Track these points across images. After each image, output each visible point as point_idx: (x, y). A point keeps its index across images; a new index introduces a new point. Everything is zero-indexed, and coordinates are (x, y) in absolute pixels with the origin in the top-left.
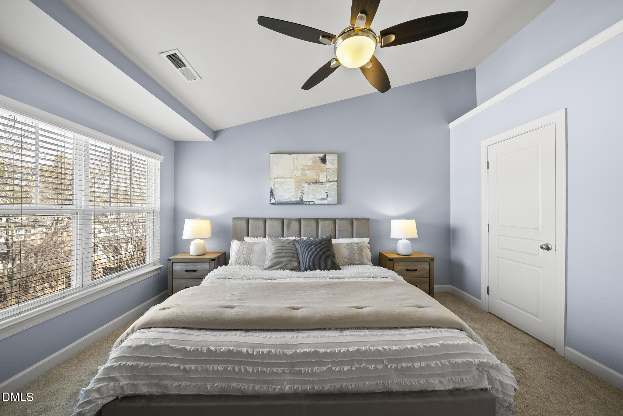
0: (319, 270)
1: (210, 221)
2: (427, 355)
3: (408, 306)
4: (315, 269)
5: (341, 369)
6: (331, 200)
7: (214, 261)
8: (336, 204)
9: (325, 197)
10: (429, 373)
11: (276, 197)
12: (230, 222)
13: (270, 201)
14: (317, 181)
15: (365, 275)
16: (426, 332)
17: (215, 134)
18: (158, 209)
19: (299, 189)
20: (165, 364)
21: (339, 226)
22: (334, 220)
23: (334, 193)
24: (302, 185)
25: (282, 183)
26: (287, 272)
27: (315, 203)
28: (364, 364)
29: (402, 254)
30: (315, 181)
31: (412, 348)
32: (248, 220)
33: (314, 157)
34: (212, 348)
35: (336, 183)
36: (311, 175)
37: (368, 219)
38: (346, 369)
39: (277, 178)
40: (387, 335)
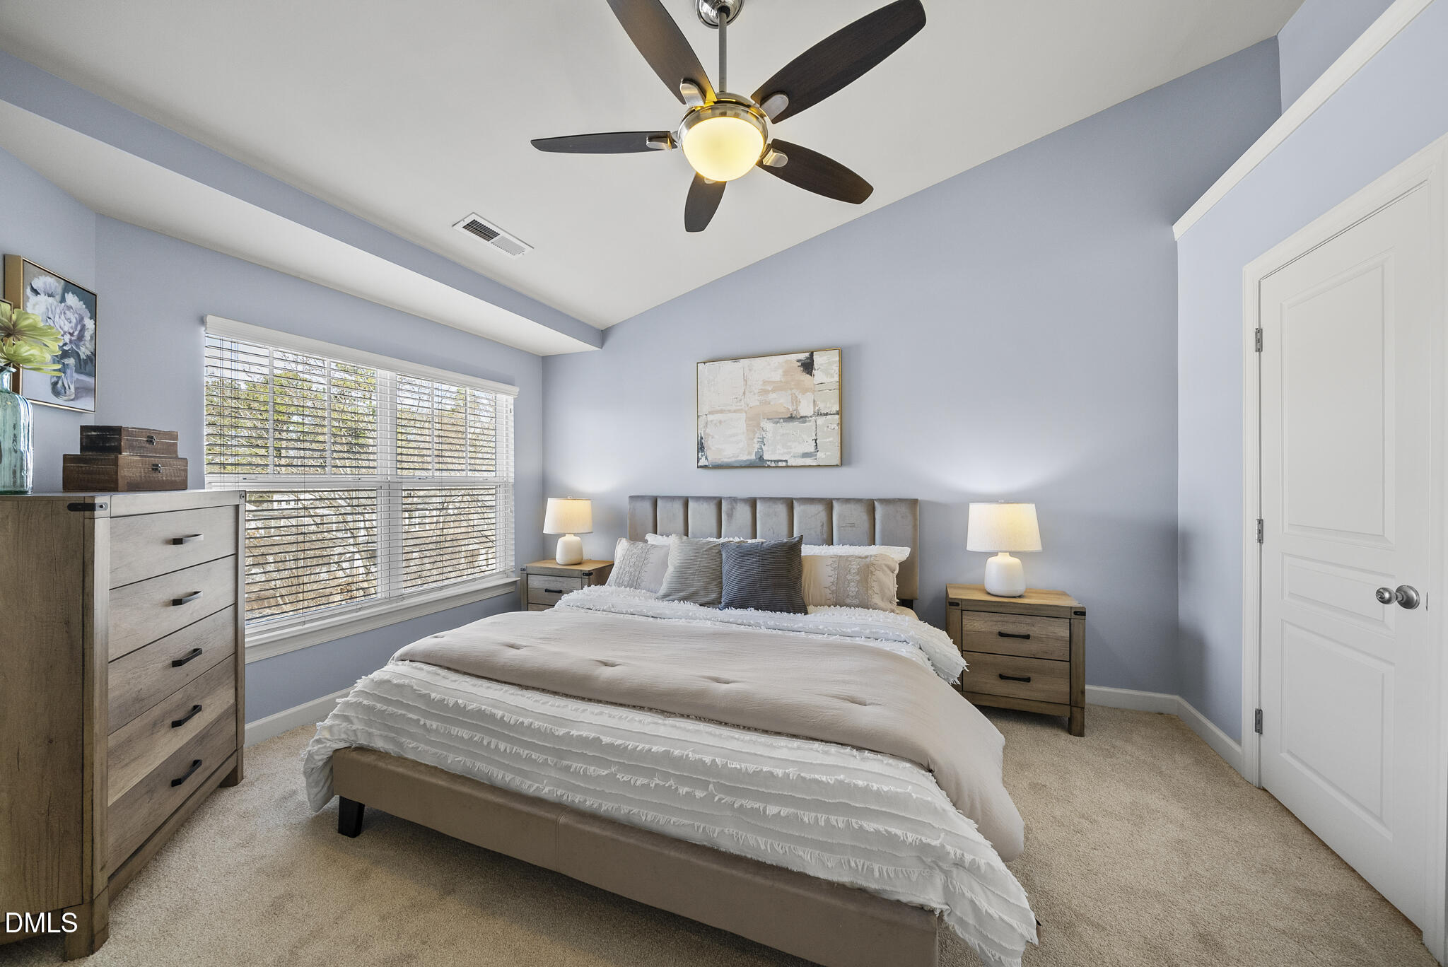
0: (752, 609)
1: (589, 501)
2: (800, 796)
3: (826, 695)
4: (745, 607)
5: (632, 781)
6: (824, 456)
7: (587, 577)
8: (837, 466)
9: (812, 449)
10: (797, 834)
11: (708, 452)
12: (625, 503)
13: (698, 461)
14: (794, 416)
15: (849, 630)
16: (826, 753)
17: (602, 336)
18: (512, 481)
19: (755, 434)
20: (404, 712)
21: (840, 516)
22: (829, 504)
23: (831, 439)
24: (762, 425)
25: (720, 422)
26: (691, 607)
27: (789, 464)
28: (672, 781)
29: (994, 593)
30: (789, 416)
31: (772, 773)
32: (655, 501)
33: (787, 362)
34: (460, 701)
35: (837, 417)
36: (782, 402)
37: (914, 503)
38: (638, 783)
39: (711, 413)
40: (738, 739)
